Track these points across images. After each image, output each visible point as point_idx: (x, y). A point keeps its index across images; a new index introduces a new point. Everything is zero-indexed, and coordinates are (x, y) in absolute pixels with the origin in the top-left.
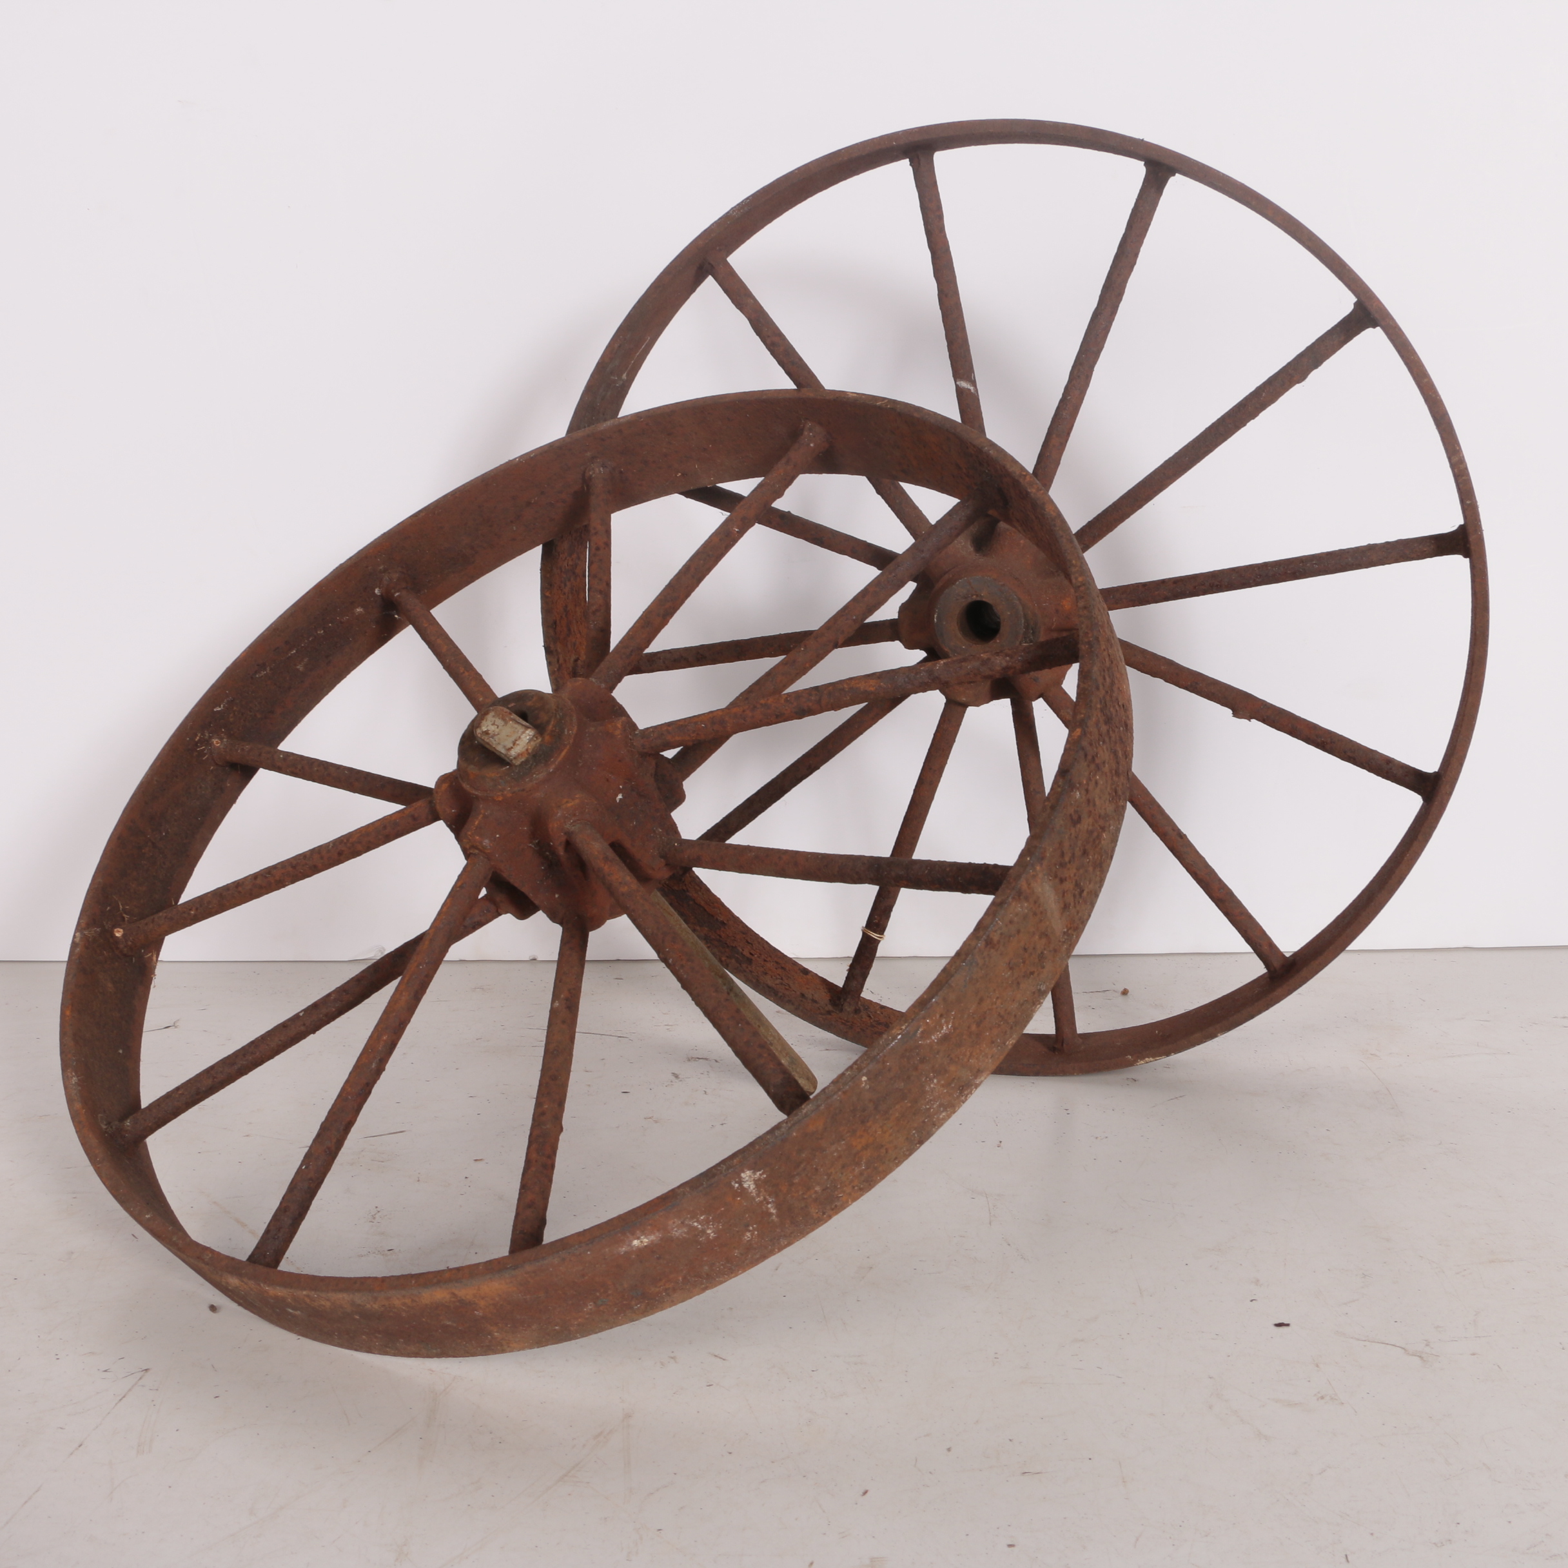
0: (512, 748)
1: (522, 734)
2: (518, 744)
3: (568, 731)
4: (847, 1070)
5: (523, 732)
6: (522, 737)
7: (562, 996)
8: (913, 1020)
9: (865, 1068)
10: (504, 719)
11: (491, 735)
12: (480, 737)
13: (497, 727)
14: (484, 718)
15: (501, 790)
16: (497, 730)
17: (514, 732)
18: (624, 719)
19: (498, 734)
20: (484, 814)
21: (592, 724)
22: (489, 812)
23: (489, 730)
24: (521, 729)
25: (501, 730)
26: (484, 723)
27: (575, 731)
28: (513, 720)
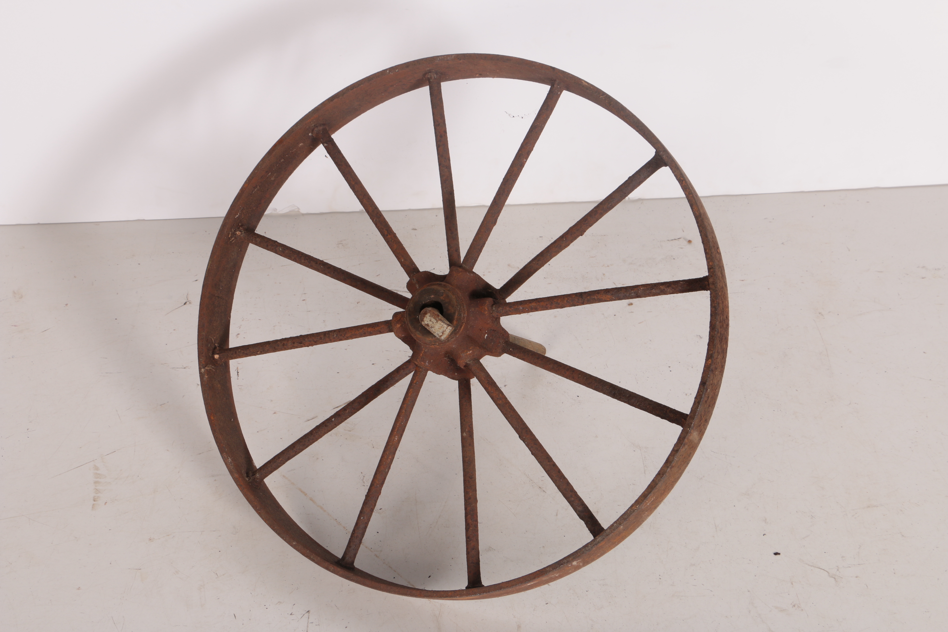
0: (442, 335)
1: (446, 329)
2: (445, 334)
5: (447, 328)
6: (446, 330)
7: (467, 430)
8: (641, 503)
9: (622, 523)
10: (436, 319)
11: (430, 327)
12: (424, 325)
13: (433, 323)
14: (425, 316)
15: (434, 344)
16: (433, 325)
17: (442, 327)
18: (488, 303)
19: (434, 327)
20: (424, 351)
21: (472, 305)
22: (427, 350)
23: (429, 324)
24: (445, 326)
25: (435, 325)
26: (425, 319)
27: (466, 314)
28: (441, 320)
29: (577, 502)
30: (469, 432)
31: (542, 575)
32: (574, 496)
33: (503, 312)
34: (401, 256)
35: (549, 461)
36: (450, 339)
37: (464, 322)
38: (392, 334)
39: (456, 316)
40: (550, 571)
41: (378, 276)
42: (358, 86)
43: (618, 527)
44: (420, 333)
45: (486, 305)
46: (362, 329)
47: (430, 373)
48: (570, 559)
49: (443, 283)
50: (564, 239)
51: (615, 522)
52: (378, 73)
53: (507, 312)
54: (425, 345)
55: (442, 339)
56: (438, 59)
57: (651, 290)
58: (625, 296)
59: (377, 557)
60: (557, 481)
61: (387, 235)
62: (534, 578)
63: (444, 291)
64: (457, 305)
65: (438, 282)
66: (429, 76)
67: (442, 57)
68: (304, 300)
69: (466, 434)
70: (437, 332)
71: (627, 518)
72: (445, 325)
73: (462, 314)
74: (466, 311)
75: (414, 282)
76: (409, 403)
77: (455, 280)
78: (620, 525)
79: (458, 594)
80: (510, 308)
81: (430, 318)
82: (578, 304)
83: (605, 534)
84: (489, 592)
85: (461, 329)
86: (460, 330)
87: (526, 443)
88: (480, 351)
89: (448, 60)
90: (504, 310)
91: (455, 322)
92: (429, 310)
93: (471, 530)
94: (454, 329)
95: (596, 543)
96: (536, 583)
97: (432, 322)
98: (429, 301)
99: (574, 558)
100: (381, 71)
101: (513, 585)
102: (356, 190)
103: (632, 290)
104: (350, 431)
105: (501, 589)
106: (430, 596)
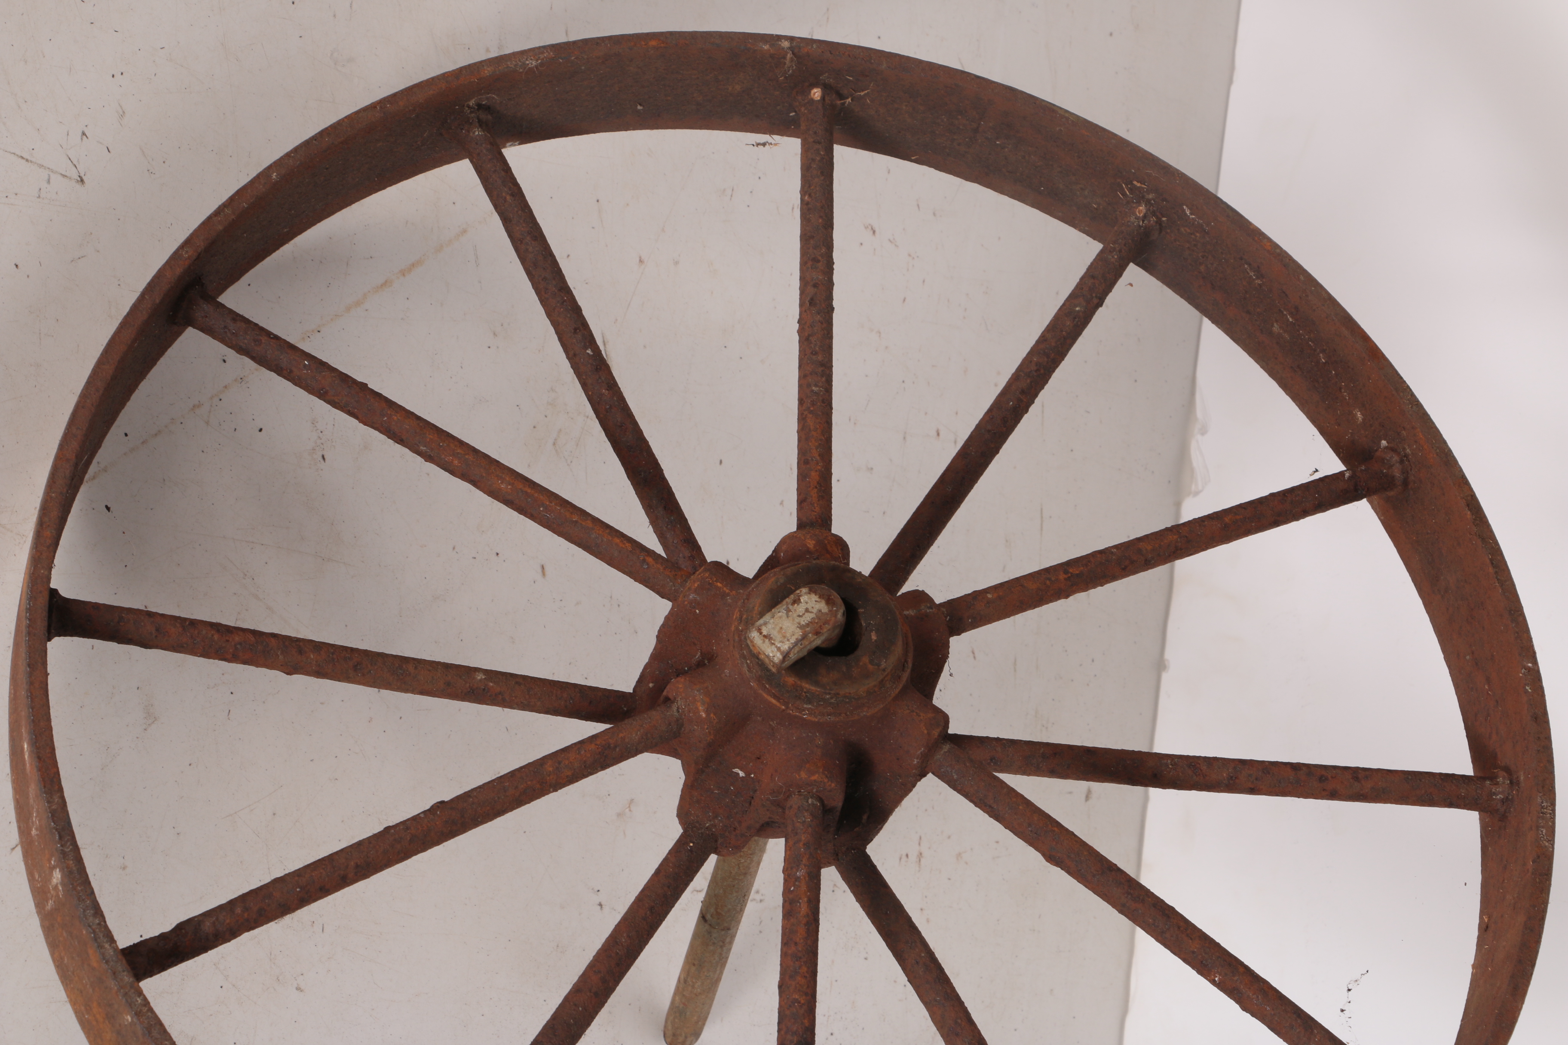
0: (761, 633)
1: (776, 647)
2: (764, 642)
3: (808, 709)
4: (145, 999)
5: (779, 649)
6: (774, 646)
7: (491, 684)
9: (139, 1020)
10: (807, 625)
11: (791, 607)
12: (798, 592)
13: (799, 616)
14: (823, 598)
15: (741, 618)
16: (795, 615)
17: (784, 637)
18: (830, 785)
19: (788, 617)
20: (728, 595)
21: (832, 742)
22: (730, 601)
23: (798, 605)
24: (785, 647)
25: (793, 620)
26: (814, 597)
27: (809, 718)
28: (804, 637)
29: (228, 921)
30: (484, 690)
31: (43, 780)
32: (246, 915)
33: (798, 824)
34: (1001, 594)
35: (357, 866)
36: (748, 661)
37: (787, 708)
38: (793, 528)
39: (807, 686)
40: (48, 802)
41: (973, 653)
42: (1498, 580)
43: (131, 1008)
44: (779, 584)
45: (826, 780)
46: (818, 458)
47: (665, 606)
48: (71, 862)
49: (906, 676)
51: (146, 1003)
52: (1530, 639)
53: (797, 833)
54: (745, 597)
55: (750, 632)
56: (1547, 802)
59: (194, 406)
60: (297, 878)
61: (1066, 572)
62: (39, 758)
63: (884, 670)
64: (838, 694)
65: (910, 665)
66: (1500, 780)
67: (1550, 814)
68: (938, 434)
69: (481, 680)
70: (772, 621)
71: (152, 1037)
72: (789, 647)
73: (810, 706)
74: (816, 720)
75: (923, 607)
76: (593, 536)
77: (908, 711)
78: (136, 1014)
79: (41, 554)
80: (804, 844)
81: (815, 611)
82: (783, 1033)
83: (120, 968)
84: (29, 633)
85: (771, 696)
86: (769, 693)
87: (422, 816)
88: (700, 742)
89: (1538, 827)
90: (802, 827)
91: (791, 680)
92: (837, 611)
93: (213, 636)
94: (774, 670)
95: (98, 940)
96: (24, 765)
97: (804, 614)
99: (71, 872)
100: (1532, 646)
101: (32, 701)
102: (1206, 523)
104: (554, 444)
105: (29, 665)
106: (54, 482)
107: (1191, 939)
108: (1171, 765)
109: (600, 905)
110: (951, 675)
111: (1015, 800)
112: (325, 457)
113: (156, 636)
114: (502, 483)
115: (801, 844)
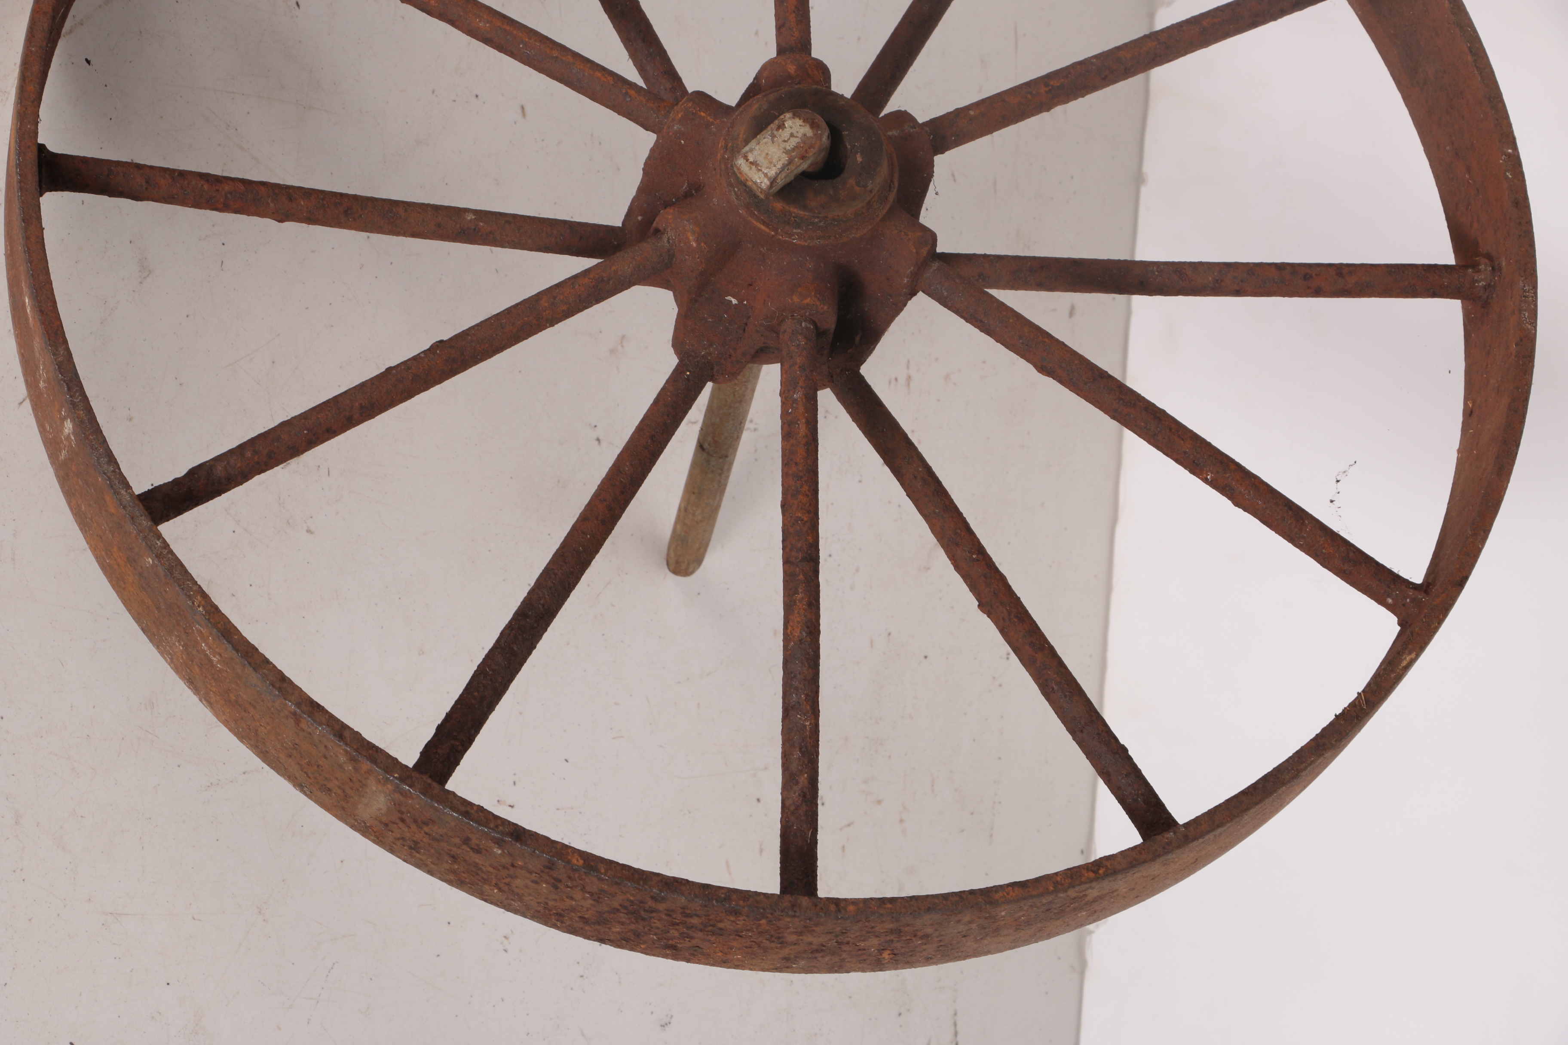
0: (747, 160)
1: (763, 173)
2: (751, 168)
3: (798, 234)
4: (165, 541)
5: (766, 175)
7: (482, 224)
8: (209, 619)
10: (793, 150)
11: (775, 132)
12: (782, 117)
13: (785, 141)
14: (807, 122)
15: (726, 146)
16: (780, 141)
17: (771, 163)
18: (822, 308)
19: (773, 143)
20: (712, 124)
21: (822, 265)
22: (714, 129)
23: (783, 130)
24: (772, 172)
25: (779, 145)
26: (799, 122)
27: (799, 242)
28: (790, 162)
29: (239, 465)
30: (475, 230)
31: (48, 333)
32: (256, 458)
33: (793, 348)
34: (984, 110)
36: (736, 189)
37: (777, 233)
38: (774, 54)
39: (795, 210)
40: (54, 355)
42: (1477, 67)
43: (152, 551)
44: (762, 110)
45: (818, 303)
47: (650, 138)
48: (82, 412)
49: (892, 196)
50: (974, 556)
51: (166, 545)
52: (1510, 125)
53: (792, 357)
54: (729, 125)
55: (736, 159)
56: (1529, 286)
57: (800, 748)
58: (792, 675)
60: (303, 421)
61: (1047, 85)
62: (41, 311)
63: (871, 191)
64: (827, 217)
65: (896, 185)
66: (1482, 267)
67: (1532, 297)
69: (471, 220)
70: (757, 148)
71: (174, 578)
72: (776, 173)
73: (799, 231)
74: (806, 244)
75: (906, 127)
77: (896, 231)
78: (156, 556)
79: (26, 109)
80: (800, 367)
81: (800, 135)
82: (788, 550)
83: (137, 513)
84: (21, 189)
86: (758, 219)
87: (422, 355)
88: (692, 271)
89: (1520, 311)
90: (796, 350)
91: (779, 205)
92: (821, 135)
93: (202, 186)
94: (762, 196)
95: (114, 486)
96: (27, 319)
97: (789, 139)
98: (849, 147)
99: (82, 422)
100: (1512, 132)
101: (29, 256)
102: (1184, 28)
103: (807, 695)
105: (24, 221)
106: (33, 36)
107: (1183, 440)
108: (1158, 271)
109: (598, 440)
110: (937, 194)
111: (1005, 313)
112: (299, 3)
113: (147, 188)
114: (480, 21)
115: (797, 367)
